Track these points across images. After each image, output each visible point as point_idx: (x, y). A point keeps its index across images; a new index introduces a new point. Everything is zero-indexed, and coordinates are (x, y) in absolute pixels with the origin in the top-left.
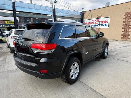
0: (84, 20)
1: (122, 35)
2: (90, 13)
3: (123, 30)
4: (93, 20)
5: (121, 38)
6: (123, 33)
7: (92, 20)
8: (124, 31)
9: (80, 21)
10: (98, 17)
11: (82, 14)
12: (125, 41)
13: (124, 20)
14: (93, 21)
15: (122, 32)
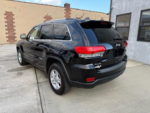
1: (7, 37)
3: (7, 32)
5: (7, 41)
6: (8, 35)
8: (9, 33)
12: (12, 44)
13: (6, 20)
15: (6, 33)
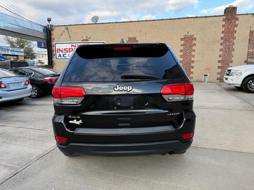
0: (53, 43)
2: (66, 31)
4: (74, 44)
7: (72, 45)
9: (43, 44)
10: (82, 41)
11: (48, 31)
14: (74, 46)
